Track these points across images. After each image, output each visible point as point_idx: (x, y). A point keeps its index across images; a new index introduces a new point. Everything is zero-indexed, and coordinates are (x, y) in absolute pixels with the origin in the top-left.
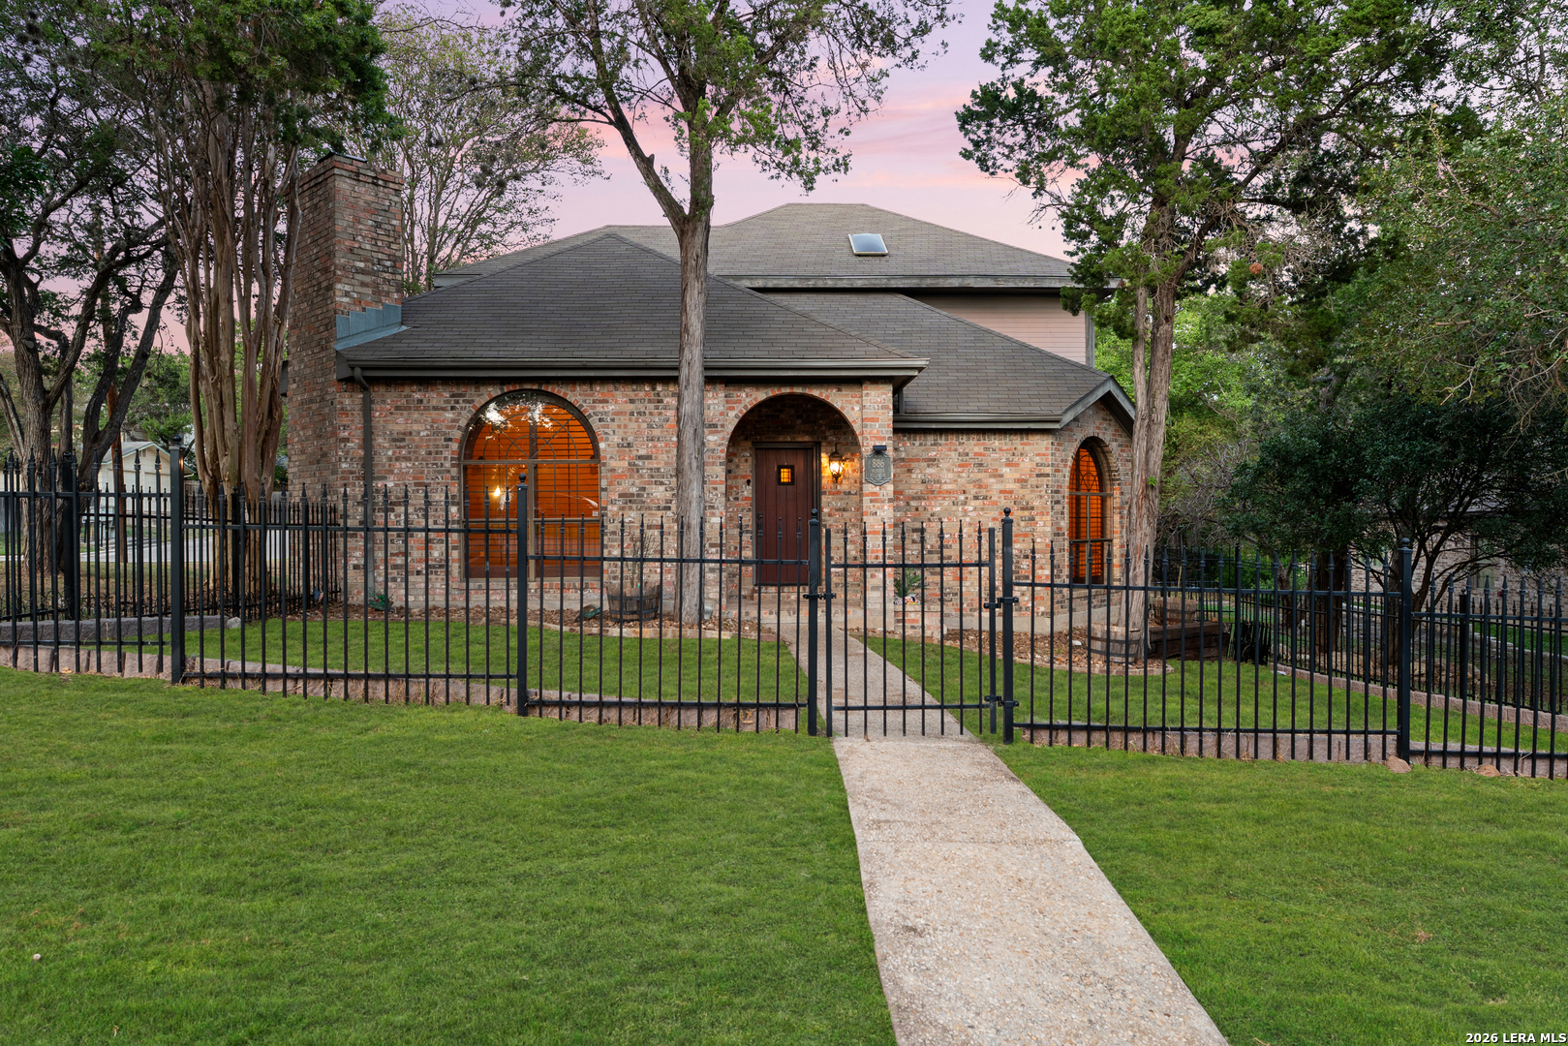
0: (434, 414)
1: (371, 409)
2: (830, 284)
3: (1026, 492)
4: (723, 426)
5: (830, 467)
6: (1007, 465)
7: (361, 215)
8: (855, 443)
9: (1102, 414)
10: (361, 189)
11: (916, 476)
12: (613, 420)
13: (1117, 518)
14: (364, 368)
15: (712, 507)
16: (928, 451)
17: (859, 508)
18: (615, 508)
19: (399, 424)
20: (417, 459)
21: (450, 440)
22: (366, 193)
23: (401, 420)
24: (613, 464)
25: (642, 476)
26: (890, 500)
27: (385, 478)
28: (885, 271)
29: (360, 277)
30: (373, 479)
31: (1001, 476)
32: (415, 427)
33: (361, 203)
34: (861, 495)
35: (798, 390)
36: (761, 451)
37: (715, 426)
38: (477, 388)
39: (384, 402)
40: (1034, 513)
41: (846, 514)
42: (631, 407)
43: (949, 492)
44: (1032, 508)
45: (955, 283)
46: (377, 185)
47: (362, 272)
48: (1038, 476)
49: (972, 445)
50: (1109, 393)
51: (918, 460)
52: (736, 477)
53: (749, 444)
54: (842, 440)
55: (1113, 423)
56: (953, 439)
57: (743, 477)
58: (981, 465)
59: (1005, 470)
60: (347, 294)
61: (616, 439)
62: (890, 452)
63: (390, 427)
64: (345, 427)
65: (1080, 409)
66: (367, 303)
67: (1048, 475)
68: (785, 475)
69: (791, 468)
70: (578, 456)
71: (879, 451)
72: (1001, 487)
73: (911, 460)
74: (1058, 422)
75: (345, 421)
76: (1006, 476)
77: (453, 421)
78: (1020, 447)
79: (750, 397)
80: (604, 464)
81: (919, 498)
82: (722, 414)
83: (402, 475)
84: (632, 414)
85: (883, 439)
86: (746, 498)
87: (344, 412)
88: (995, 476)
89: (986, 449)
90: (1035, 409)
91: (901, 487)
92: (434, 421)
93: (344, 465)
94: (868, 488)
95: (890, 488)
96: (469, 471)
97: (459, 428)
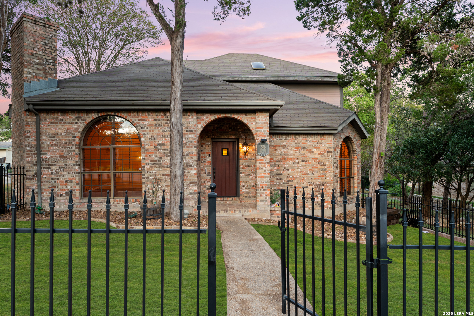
0: (68, 126)
1: (39, 124)
2: (244, 79)
3: (323, 159)
4: (195, 131)
5: (243, 149)
6: (315, 148)
7: (37, 39)
8: (254, 139)
9: (351, 128)
10: (37, 28)
11: (278, 152)
12: (147, 128)
13: (356, 168)
14: (34, 105)
15: (191, 166)
16: (283, 142)
17: (255, 166)
18: (148, 167)
19: (53, 130)
20: (60, 145)
21: (75, 137)
22: (40, 30)
23: (53, 128)
24: (147, 147)
25: (160, 153)
26: (268, 163)
27: (46, 154)
28: (264, 74)
29: (37, 66)
30: (40, 154)
31: (313, 152)
32: (60, 131)
33: (37, 34)
34: (256, 161)
35: (228, 115)
36: (214, 142)
37: (192, 131)
38: (87, 114)
39: (46, 120)
40: (326, 167)
41: (249, 168)
42: (155, 122)
43: (291, 159)
44: (325, 165)
45: (291, 79)
46: (46, 27)
47: (38, 64)
48: (328, 152)
49: (301, 140)
50: (354, 119)
51: (279, 146)
52: (204, 153)
53: (210, 139)
54: (248, 138)
55: (354, 131)
56: (293, 137)
57: (207, 153)
58: (305, 148)
59: (314, 150)
60: (30, 73)
61: (149, 137)
62: (268, 142)
63: (49, 131)
64: (28, 132)
65: (344, 125)
66: (40, 78)
67: (332, 152)
68: (225, 152)
69: (227, 149)
70: (132, 144)
71: (263, 142)
72: (313, 157)
73: (276, 146)
74: (336, 130)
75: (28, 129)
76: (315, 152)
77: (77, 129)
78: (320, 141)
79: (208, 118)
80: (144, 148)
81: (279, 161)
82: (195, 125)
83: (54, 153)
84: (156, 125)
85: (265, 136)
86: (209, 162)
87: (28, 125)
88: (310, 152)
89: (307, 141)
90: (327, 125)
91: (272, 157)
92: (68, 129)
93: (28, 148)
94: (259, 158)
95: (268, 157)
96: (85, 151)
97: (79, 132)
